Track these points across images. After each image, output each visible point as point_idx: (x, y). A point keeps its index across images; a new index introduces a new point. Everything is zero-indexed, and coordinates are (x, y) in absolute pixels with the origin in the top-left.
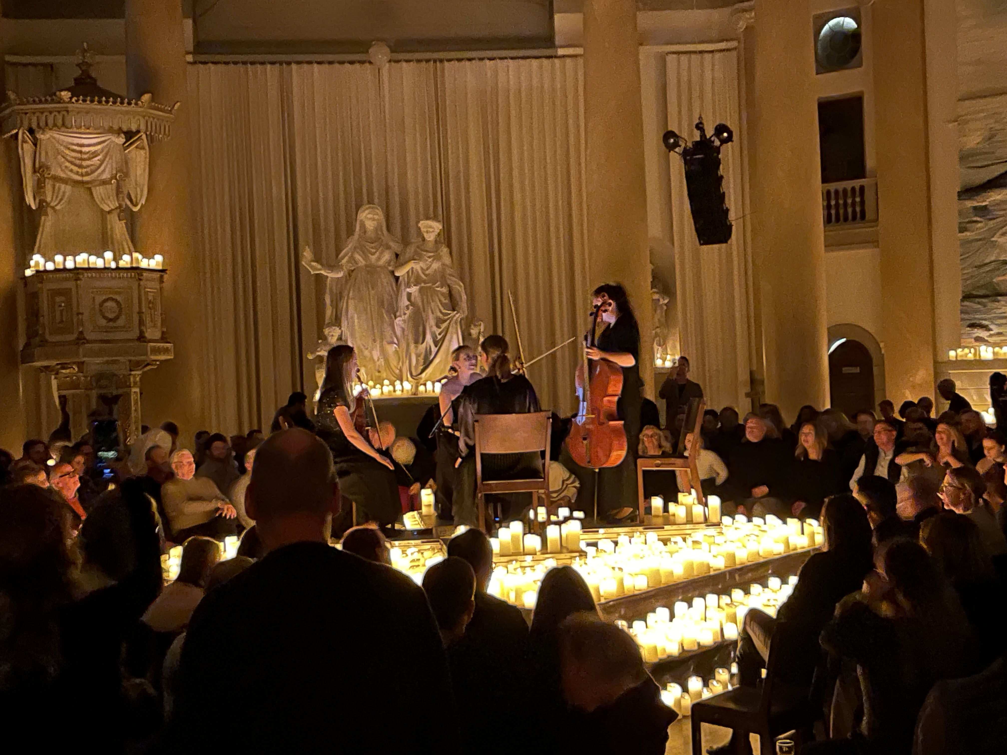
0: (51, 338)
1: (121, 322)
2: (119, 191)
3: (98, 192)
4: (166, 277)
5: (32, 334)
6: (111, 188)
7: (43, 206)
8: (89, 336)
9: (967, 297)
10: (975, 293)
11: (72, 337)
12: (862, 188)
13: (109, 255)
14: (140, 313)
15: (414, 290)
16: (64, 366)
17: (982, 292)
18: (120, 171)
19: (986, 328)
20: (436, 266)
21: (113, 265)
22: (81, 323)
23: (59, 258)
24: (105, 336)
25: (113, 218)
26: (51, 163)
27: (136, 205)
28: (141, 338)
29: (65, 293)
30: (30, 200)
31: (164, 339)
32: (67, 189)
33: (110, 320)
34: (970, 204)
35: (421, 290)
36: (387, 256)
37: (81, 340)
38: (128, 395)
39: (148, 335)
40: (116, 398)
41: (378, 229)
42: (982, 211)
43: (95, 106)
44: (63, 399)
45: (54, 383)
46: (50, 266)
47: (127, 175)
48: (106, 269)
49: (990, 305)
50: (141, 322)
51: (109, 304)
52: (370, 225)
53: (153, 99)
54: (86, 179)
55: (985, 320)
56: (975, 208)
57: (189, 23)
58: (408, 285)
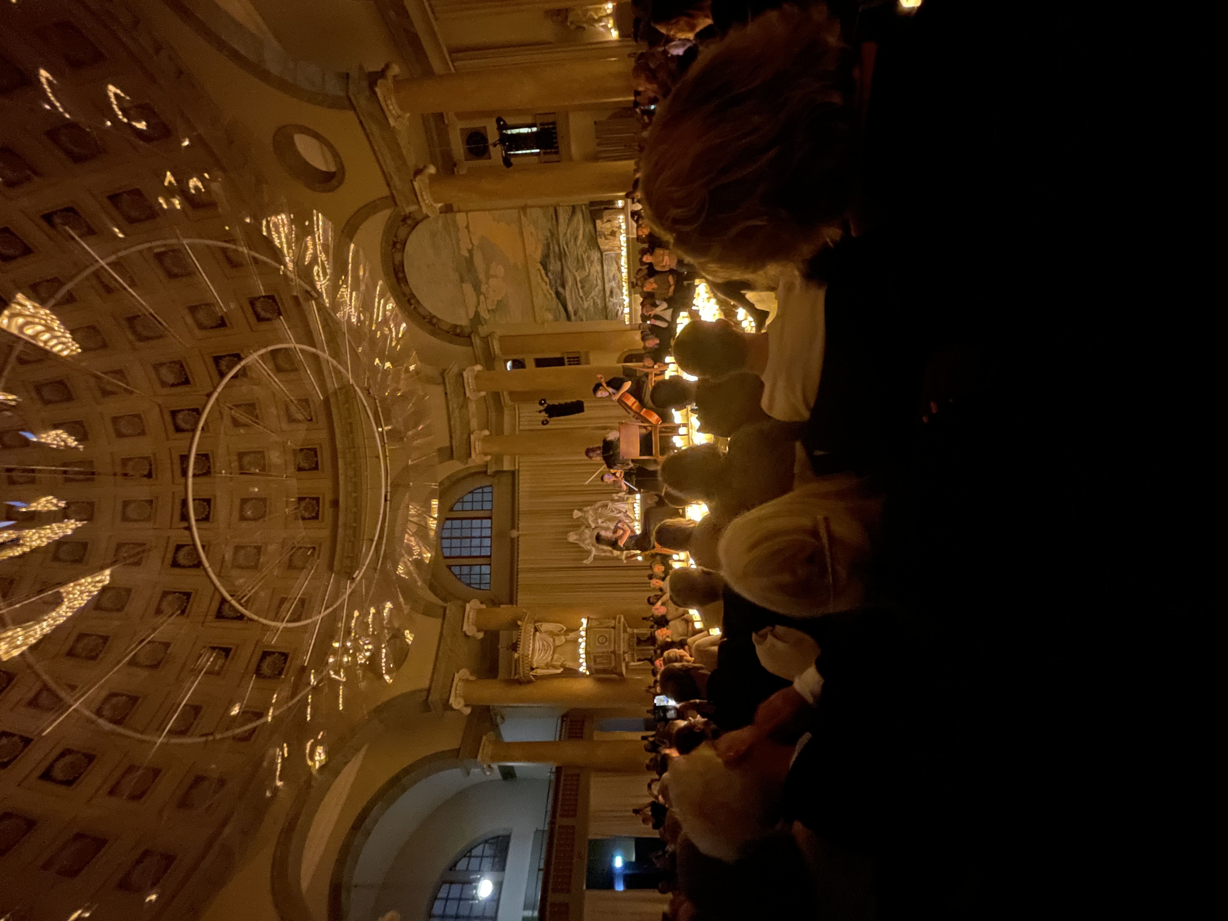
0: (613, 664)
1: (608, 637)
2: (558, 635)
3: (558, 643)
4: (591, 617)
5: (612, 672)
6: (557, 638)
7: (562, 666)
8: (612, 649)
9: (606, 318)
10: (605, 315)
11: (613, 656)
12: (568, 358)
13: (580, 640)
14: (604, 628)
15: (600, 521)
16: (624, 660)
17: (605, 313)
18: (550, 634)
19: (618, 310)
20: (591, 512)
21: (585, 638)
22: (607, 652)
23: (581, 661)
24: (613, 642)
25: (568, 637)
26: (545, 662)
27: (563, 629)
28: (614, 628)
29: (595, 658)
30: (559, 671)
31: (615, 618)
32: (556, 656)
33: (606, 641)
34: (573, 318)
35: (600, 518)
36: (586, 531)
37: (614, 652)
38: (637, 634)
39: (613, 625)
40: (638, 638)
41: (576, 534)
42: (576, 313)
43: (521, 643)
44: (639, 660)
45: (632, 664)
46: (584, 664)
47: (551, 632)
48: (586, 641)
49: (609, 309)
50: (608, 627)
51: (600, 639)
52: (575, 537)
53: (520, 620)
54: (552, 648)
55: (615, 311)
56: (575, 315)
57: (502, 606)
58: (598, 523)
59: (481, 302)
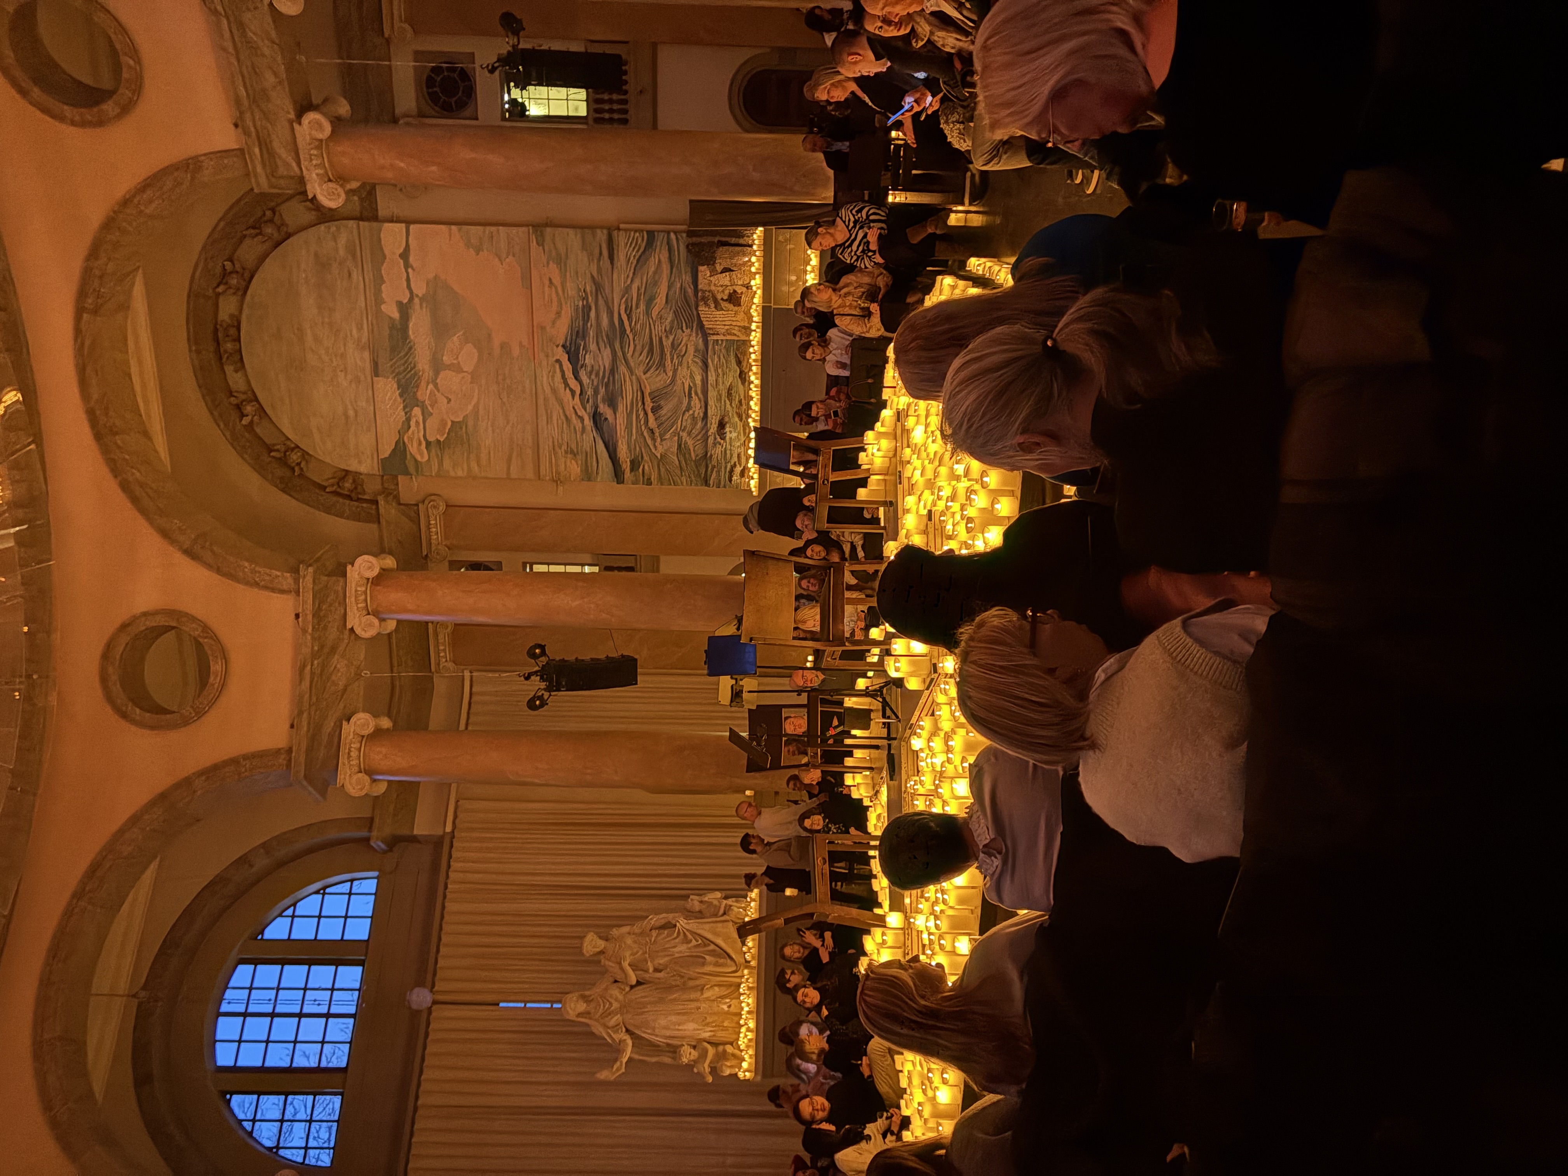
10: (703, 475)
15: (651, 965)
20: (630, 941)
35: (652, 958)
36: (615, 992)
41: (586, 999)
52: (582, 1007)
55: (726, 468)
56: (632, 470)
58: (646, 972)
59: (413, 423)
